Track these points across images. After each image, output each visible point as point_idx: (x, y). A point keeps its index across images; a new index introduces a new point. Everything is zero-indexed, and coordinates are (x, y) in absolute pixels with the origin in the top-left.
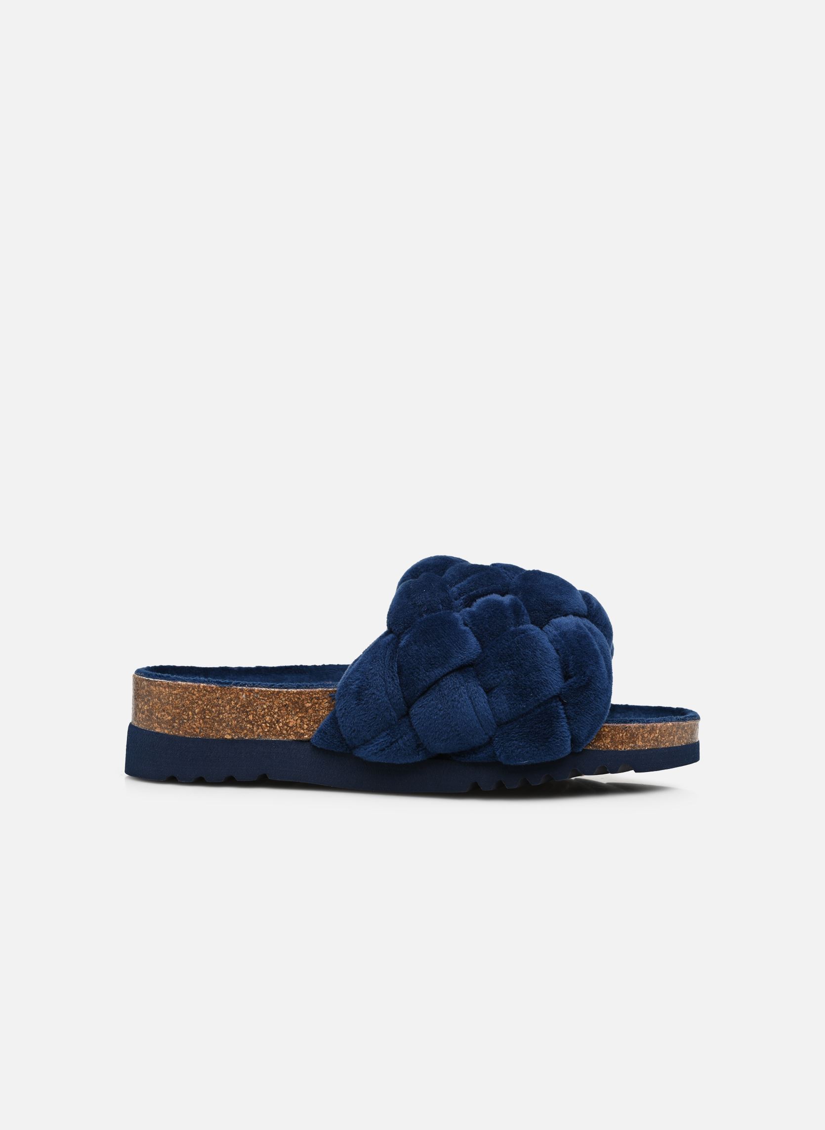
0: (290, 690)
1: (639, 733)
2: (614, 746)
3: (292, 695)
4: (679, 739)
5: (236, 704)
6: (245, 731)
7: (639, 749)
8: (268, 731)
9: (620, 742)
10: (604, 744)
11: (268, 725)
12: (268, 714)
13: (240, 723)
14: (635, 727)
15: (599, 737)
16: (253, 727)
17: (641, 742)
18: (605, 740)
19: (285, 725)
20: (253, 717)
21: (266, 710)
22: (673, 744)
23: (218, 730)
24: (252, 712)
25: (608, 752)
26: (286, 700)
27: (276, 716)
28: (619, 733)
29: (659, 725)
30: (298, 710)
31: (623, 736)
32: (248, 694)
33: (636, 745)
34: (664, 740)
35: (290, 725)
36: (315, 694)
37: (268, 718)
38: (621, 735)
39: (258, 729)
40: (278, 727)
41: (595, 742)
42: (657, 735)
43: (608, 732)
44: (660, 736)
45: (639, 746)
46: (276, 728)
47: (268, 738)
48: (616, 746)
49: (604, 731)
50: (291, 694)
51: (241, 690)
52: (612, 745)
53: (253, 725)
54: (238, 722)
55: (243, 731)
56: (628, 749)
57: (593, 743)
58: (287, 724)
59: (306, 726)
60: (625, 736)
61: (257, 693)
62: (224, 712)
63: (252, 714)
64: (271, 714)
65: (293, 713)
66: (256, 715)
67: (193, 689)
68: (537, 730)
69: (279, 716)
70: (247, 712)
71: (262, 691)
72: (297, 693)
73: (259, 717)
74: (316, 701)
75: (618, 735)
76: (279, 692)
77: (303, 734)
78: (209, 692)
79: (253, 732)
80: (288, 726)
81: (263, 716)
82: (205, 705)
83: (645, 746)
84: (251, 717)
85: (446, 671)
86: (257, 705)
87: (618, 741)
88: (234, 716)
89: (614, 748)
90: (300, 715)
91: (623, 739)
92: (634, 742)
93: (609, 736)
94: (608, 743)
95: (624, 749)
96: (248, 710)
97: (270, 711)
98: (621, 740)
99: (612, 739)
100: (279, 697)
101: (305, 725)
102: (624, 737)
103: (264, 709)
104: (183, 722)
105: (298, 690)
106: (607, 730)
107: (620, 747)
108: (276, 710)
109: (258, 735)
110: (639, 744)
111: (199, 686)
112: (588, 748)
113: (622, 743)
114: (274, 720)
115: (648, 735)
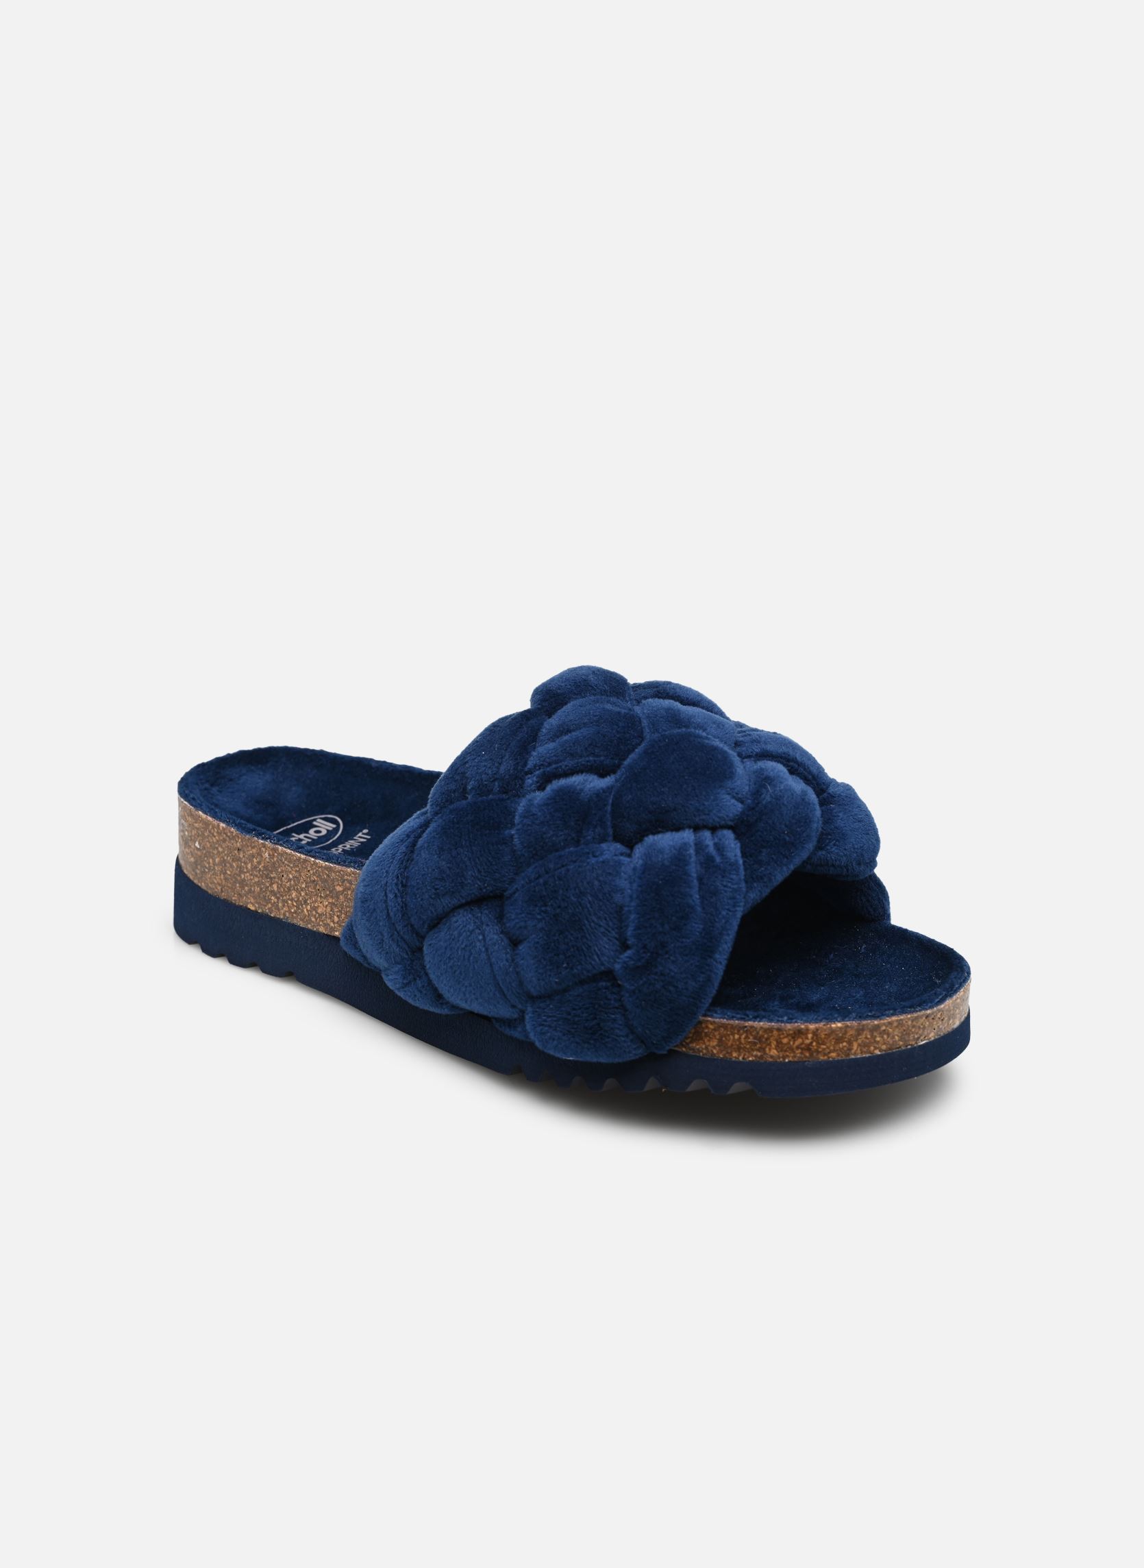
0: (317, 861)
1: (772, 1036)
2: (724, 1052)
3: (320, 869)
4: (864, 1045)
5: (259, 863)
6: (270, 905)
7: (771, 1060)
8: (295, 912)
9: (736, 1047)
10: (706, 1048)
11: (295, 904)
12: (294, 888)
13: (264, 892)
14: (761, 1028)
15: (698, 1036)
16: (278, 902)
17: (775, 1051)
18: (709, 1041)
19: (314, 910)
20: (278, 887)
21: (292, 882)
22: (848, 1055)
23: (239, 894)
24: (276, 880)
25: (713, 1060)
26: (314, 874)
27: (303, 894)
28: (733, 1034)
29: (812, 1027)
30: (328, 893)
31: (740, 1038)
32: (271, 853)
33: (765, 1053)
34: (824, 1049)
35: (320, 911)
36: (347, 875)
37: (294, 894)
38: (737, 1036)
39: (284, 906)
40: (305, 910)
41: (691, 1042)
42: (808, 1042)
43: (713, 1030)
44: (814, 1044)
45: (772, 1057)
46: (303, 911)
47: (295, 921)
48: (728, 1053)
49: (707, 1027)
50: (319, 867)
51: (264, 845)
52: (721, 1051)
53: (278, 898)
54: (261, 889)
55: (267, 903)
56: (750, 1059)
57: (688, 1044)
58: (315, 909)
59: (336, 919)
60: (745, 1038)
61: (282, 855)
62: (245, 870)
63: (277, 883)
64: (297, 889)
65: (322, 895)
66: (281, 885)
67: (213, 828)
68: (577, 1019)
69: (306, 894)
70: (271, 878)
71: (286, 853)
72: (327, 868)
73: (284, 890)
74: (348, 885)
75: (731, 1037)
76: (305, 861)
77: (333, 929)
78: (229, 837)
79: (279, 910)
80: (317, 912)
81: (289, 890)
82: (225, 855)
83: (784, 1058)
84: (275, 887)
85: (455, 902)
86: (282, 871)
87: (732, 1045)
88: (256, 880)
89: (724, 1055)
90: (330, 901)
91: (741, 1043)
92: (762, 1049)
93: (715, 1036)
94: (714, 1047)
95: (743, 1058)
96: (272, 876)
97: (296, 885)
98: (738, 1046)
99: (720, 1040)
100: (306, 868)
101: (335, 917)
102: (743, 1041)
103: (290, 880)
104: (204, 872)
105: (326, 863)
106: (711, 1027)
107: (735, 1054)
108: (304, 886)
109: (284, 915)
110: (772, 1053)
111: (218, 825)
112: (680, 1050)
113: (739, 1049)
114: (301, 899)
115: (790, 1040)
